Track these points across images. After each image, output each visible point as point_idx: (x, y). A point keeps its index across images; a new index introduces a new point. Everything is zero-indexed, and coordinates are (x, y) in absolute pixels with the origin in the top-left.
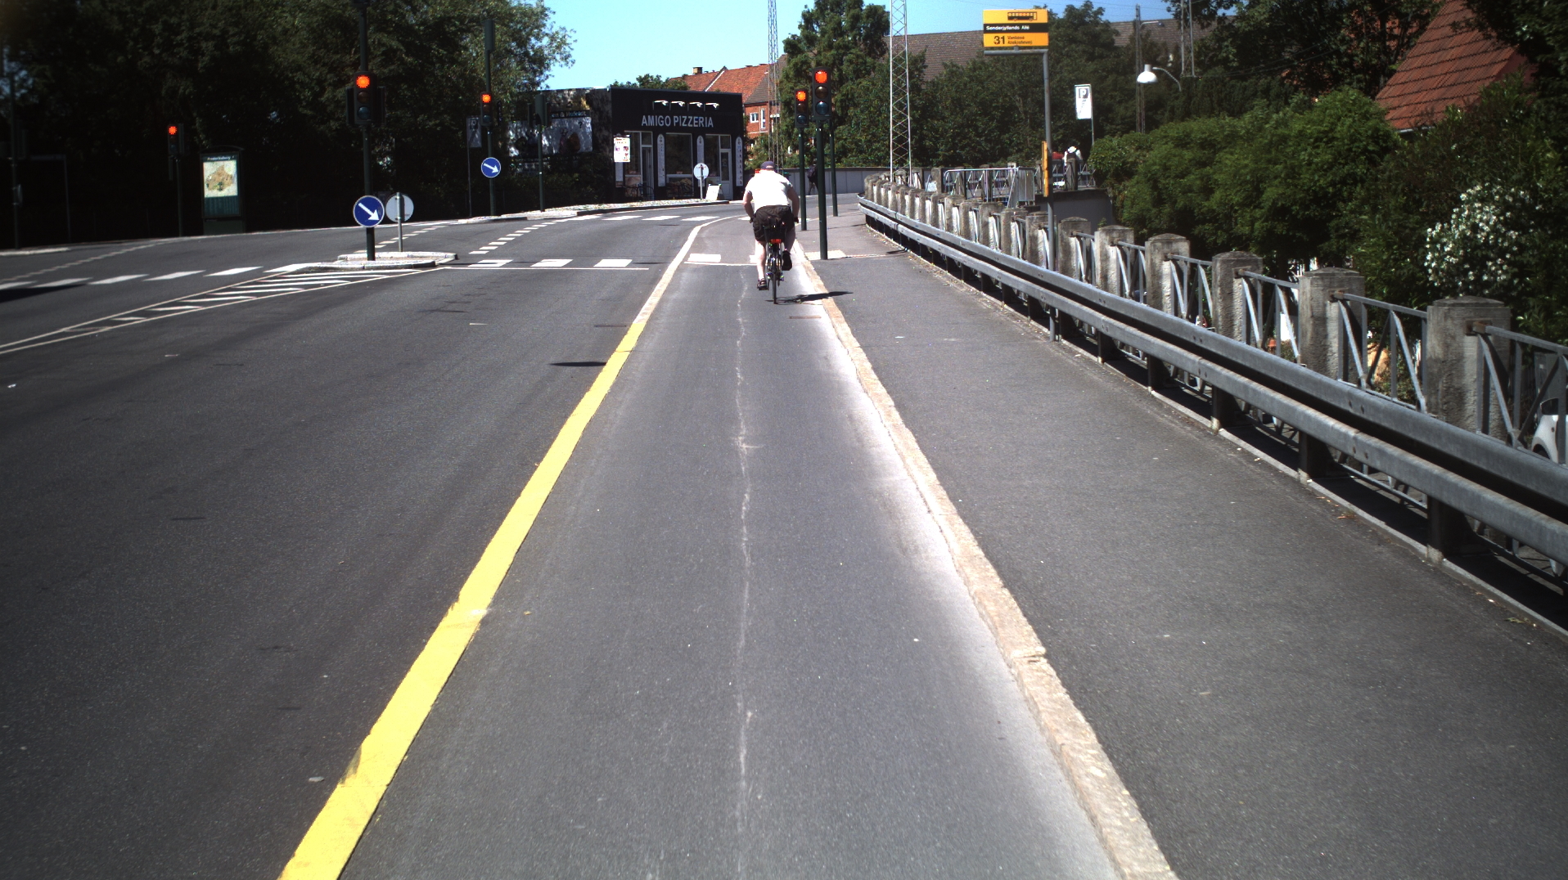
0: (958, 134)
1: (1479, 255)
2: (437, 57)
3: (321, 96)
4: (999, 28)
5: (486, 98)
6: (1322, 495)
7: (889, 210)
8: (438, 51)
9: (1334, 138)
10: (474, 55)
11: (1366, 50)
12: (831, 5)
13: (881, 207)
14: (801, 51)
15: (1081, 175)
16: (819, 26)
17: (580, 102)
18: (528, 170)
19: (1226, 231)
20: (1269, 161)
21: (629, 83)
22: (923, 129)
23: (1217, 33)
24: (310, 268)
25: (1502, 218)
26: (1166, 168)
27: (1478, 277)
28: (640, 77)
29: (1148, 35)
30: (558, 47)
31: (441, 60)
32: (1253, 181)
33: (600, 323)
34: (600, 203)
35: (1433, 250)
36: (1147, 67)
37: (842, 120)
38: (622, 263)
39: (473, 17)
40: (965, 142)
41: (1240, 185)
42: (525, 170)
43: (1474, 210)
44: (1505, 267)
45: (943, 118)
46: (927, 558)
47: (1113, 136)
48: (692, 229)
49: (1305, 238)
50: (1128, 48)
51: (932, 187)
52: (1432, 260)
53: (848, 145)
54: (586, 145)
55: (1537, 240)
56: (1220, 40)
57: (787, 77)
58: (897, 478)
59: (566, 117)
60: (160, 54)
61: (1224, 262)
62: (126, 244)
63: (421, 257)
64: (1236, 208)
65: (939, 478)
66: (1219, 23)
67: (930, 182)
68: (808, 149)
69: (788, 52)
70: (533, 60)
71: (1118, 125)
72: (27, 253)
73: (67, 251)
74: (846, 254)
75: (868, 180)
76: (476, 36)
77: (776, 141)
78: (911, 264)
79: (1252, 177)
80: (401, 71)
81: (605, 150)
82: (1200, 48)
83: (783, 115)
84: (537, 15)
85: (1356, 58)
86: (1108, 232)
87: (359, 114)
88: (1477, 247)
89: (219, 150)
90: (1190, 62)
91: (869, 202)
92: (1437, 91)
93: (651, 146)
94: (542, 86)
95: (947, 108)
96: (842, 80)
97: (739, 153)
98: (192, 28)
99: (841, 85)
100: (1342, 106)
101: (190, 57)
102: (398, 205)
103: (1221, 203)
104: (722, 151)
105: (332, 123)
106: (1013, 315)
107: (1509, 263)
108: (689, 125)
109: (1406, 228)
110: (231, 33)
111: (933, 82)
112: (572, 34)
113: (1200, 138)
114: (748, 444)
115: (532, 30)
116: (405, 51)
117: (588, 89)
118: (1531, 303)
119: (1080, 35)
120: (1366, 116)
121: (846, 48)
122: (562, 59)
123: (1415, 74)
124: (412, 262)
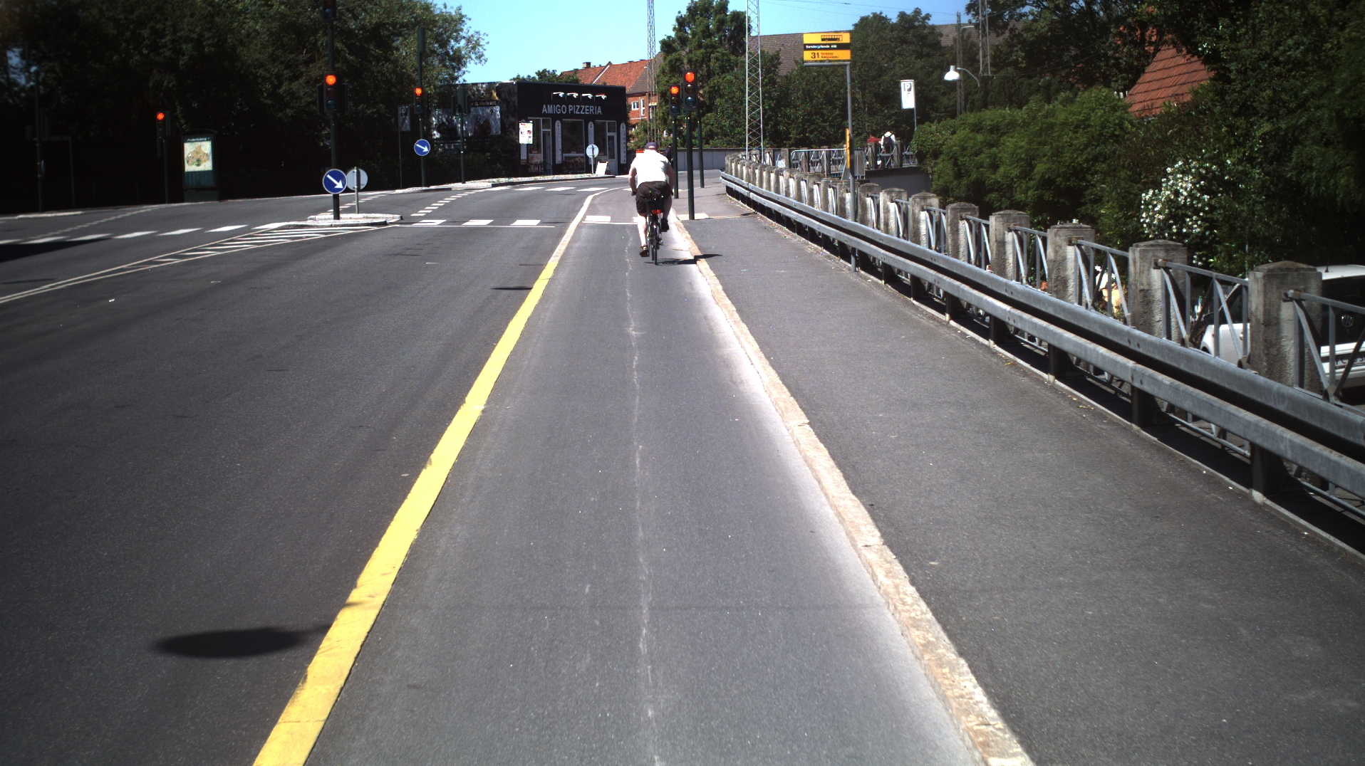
0: (807, 121)
1: (1180, 213)
2: (373, 56)
3: (279, 88)
4: (814, 47)
5: (418, 91)
6: (1000, 353)
7: (744, 181)
8: (375, 51)
9: (1089, 126)
10: (404, 54)
11: (1130, 55)
12: (701, 12)
13: (737, 179)
14: (675, 50)
15: (906, 155)
16: (690, 29)
17: (491, 94)
18: (447, 150)
19: (1009, 198)
20: (1040, 143)
21: (529, 76)
22: (777, 116)
23: (1009, 40)
24: (289, 226)
25: (1198, 186)
26: (964, 149)
27: (1180, 229)
28: (539, 71)
29: (969, 36)
30: (474, 48)
31: (377, 59)
32: (1027, 159)
33: (522, 263)
34: (509, 176)
35: (1147, 210)
36: (952, 67)
37: (710, 108)
38: (534, 223)
39: (403, 23)
40: (812, 127)
41: (1017, 161)
42: (445, 150)
43: (1177, 180)
44: (1199, 222)
45: (795, 107)
46: (748, 386)
47: (932, 122)
48: (586, 197)
49: (1067, 203)
50: (952, 48)
51: (781, 164)
52: (1147, 218)
53: (715, 130)
54: (496, 129)
55: (1223, 202)
56: (1011, 46)
57: (663, 72)
58: (733, 349)
59: (479, 106)
60: (148, 54)
61: (953, 209)
62: (127, 209)
63: (374, 218)
64: (1015, 180)
65: (760, 348)
66: (1011, 33)
67: (780, 160)
68: (681, 132)
69: (664, 51)
70: (452, 59)
71: (942, 113)
72: (50, 215)
73: (81, 214)
74: (709, 215)
75: (728, 158)
76: (406, 39)
77: (653, 126)
78: (759, 223)
79: (1026, 155)
80: (344, 68)
81: (512, 133)
82: (995, 53)
83: (660, 104)
84: (456, 21)
85: (1121, 61)
86: (889, 193)
87: (328, 105)
88: (1179, 207)
89: (197, 134)
90: (987, 65)
91: (728, 176)
92: (1172, 88)
93: (550, 130)
94: (461, 80)
95: (798, 98)
96: (710, 74)
97: (623, 136)
98: (174, 32)
99: (709, 79)
100: (1096, 100)
101: (173, 56)
102: (355, 177)
103: (1004, 176)
104: (608, 134)
105: (288, 111)
106: (829, 257)
107: (1203, 219)
108: (582, 113)
109: (1130, 193)
110: (206, 37)
111: (786, 77)
112: (485, 37)
113: (989, 125)
114: (636, 331)
115: (451, 34)
116: (347, 51)
117: (497, 83)
118: (1219, 249)
119: (911, 37)
120: (1114, 109)
121: (713, 47)
122: (476, 58)
123: (1159, 75)
124: (369, 221)
